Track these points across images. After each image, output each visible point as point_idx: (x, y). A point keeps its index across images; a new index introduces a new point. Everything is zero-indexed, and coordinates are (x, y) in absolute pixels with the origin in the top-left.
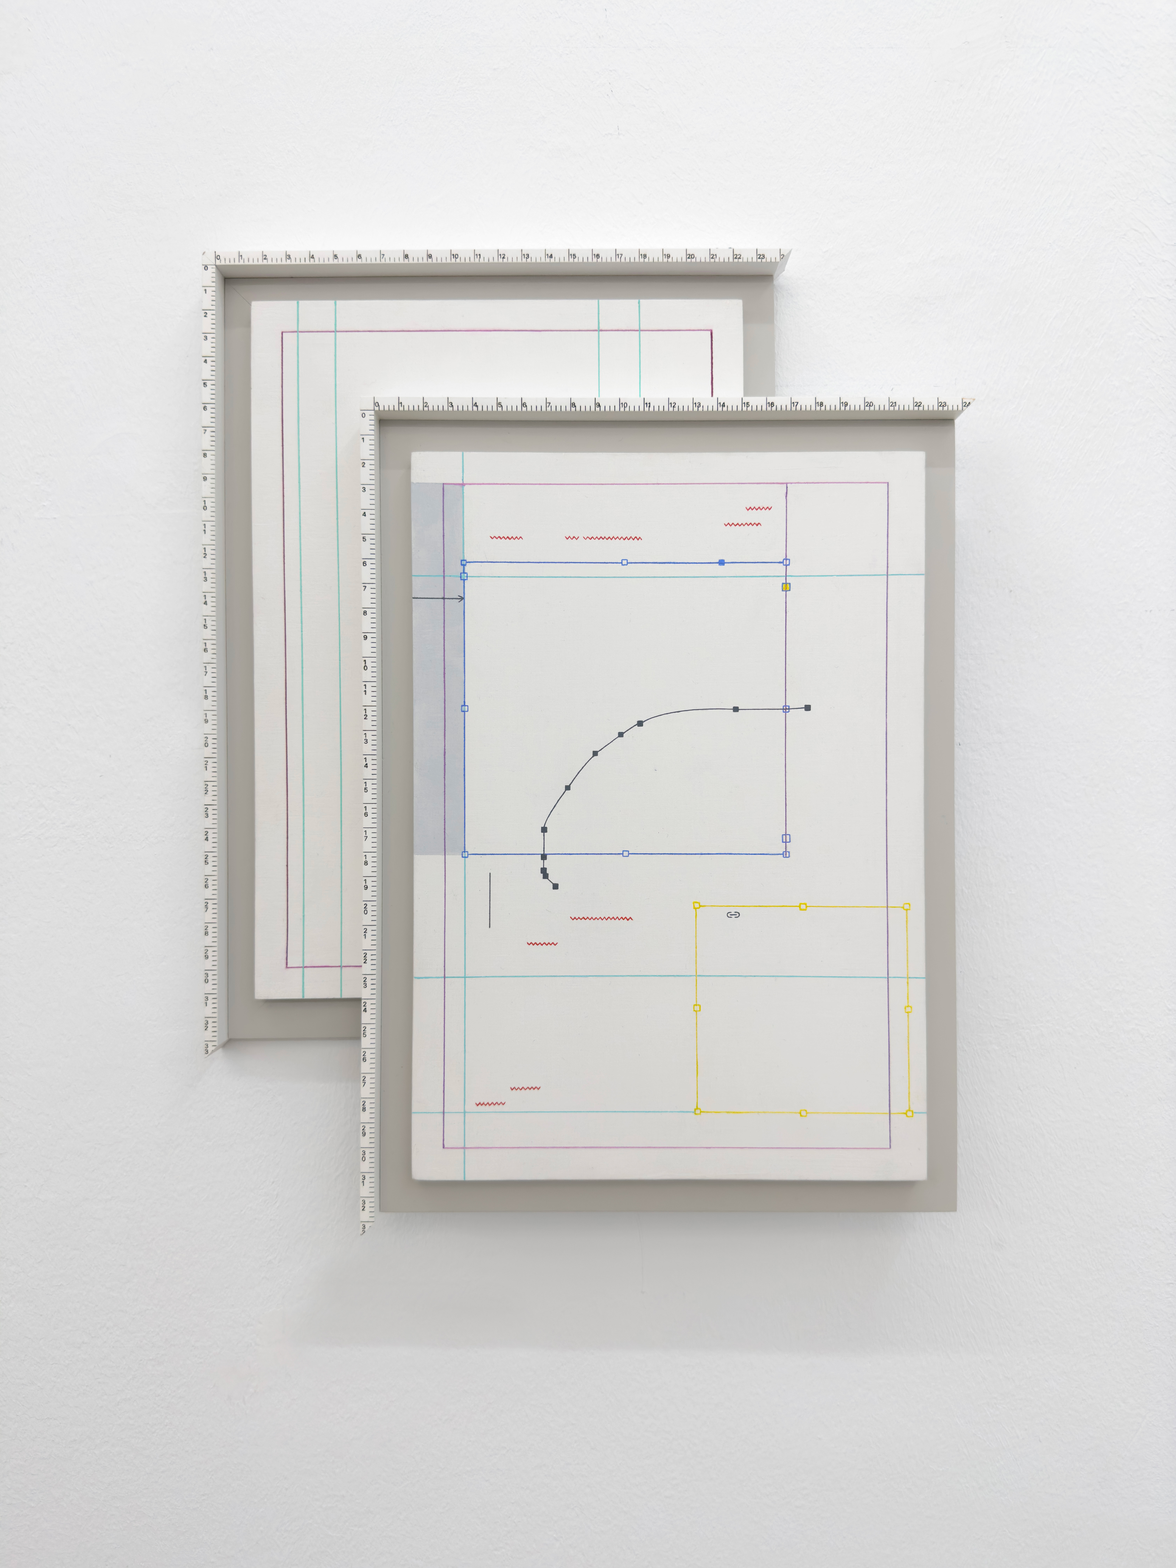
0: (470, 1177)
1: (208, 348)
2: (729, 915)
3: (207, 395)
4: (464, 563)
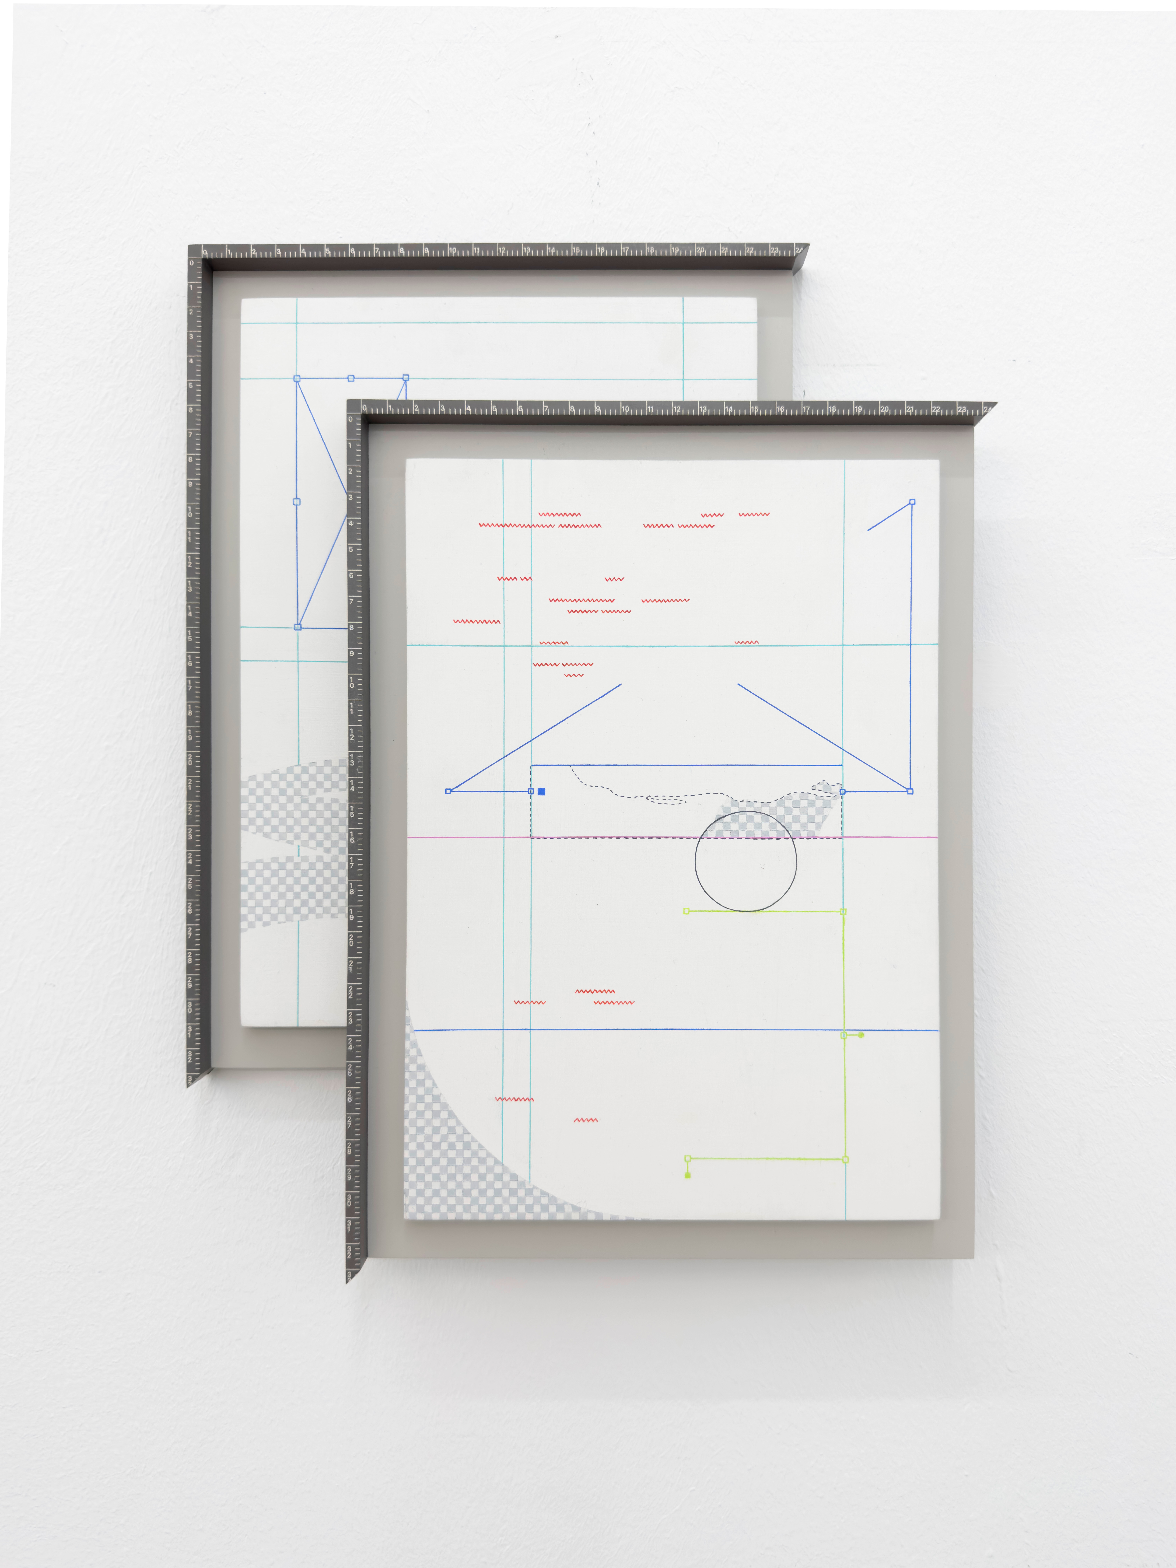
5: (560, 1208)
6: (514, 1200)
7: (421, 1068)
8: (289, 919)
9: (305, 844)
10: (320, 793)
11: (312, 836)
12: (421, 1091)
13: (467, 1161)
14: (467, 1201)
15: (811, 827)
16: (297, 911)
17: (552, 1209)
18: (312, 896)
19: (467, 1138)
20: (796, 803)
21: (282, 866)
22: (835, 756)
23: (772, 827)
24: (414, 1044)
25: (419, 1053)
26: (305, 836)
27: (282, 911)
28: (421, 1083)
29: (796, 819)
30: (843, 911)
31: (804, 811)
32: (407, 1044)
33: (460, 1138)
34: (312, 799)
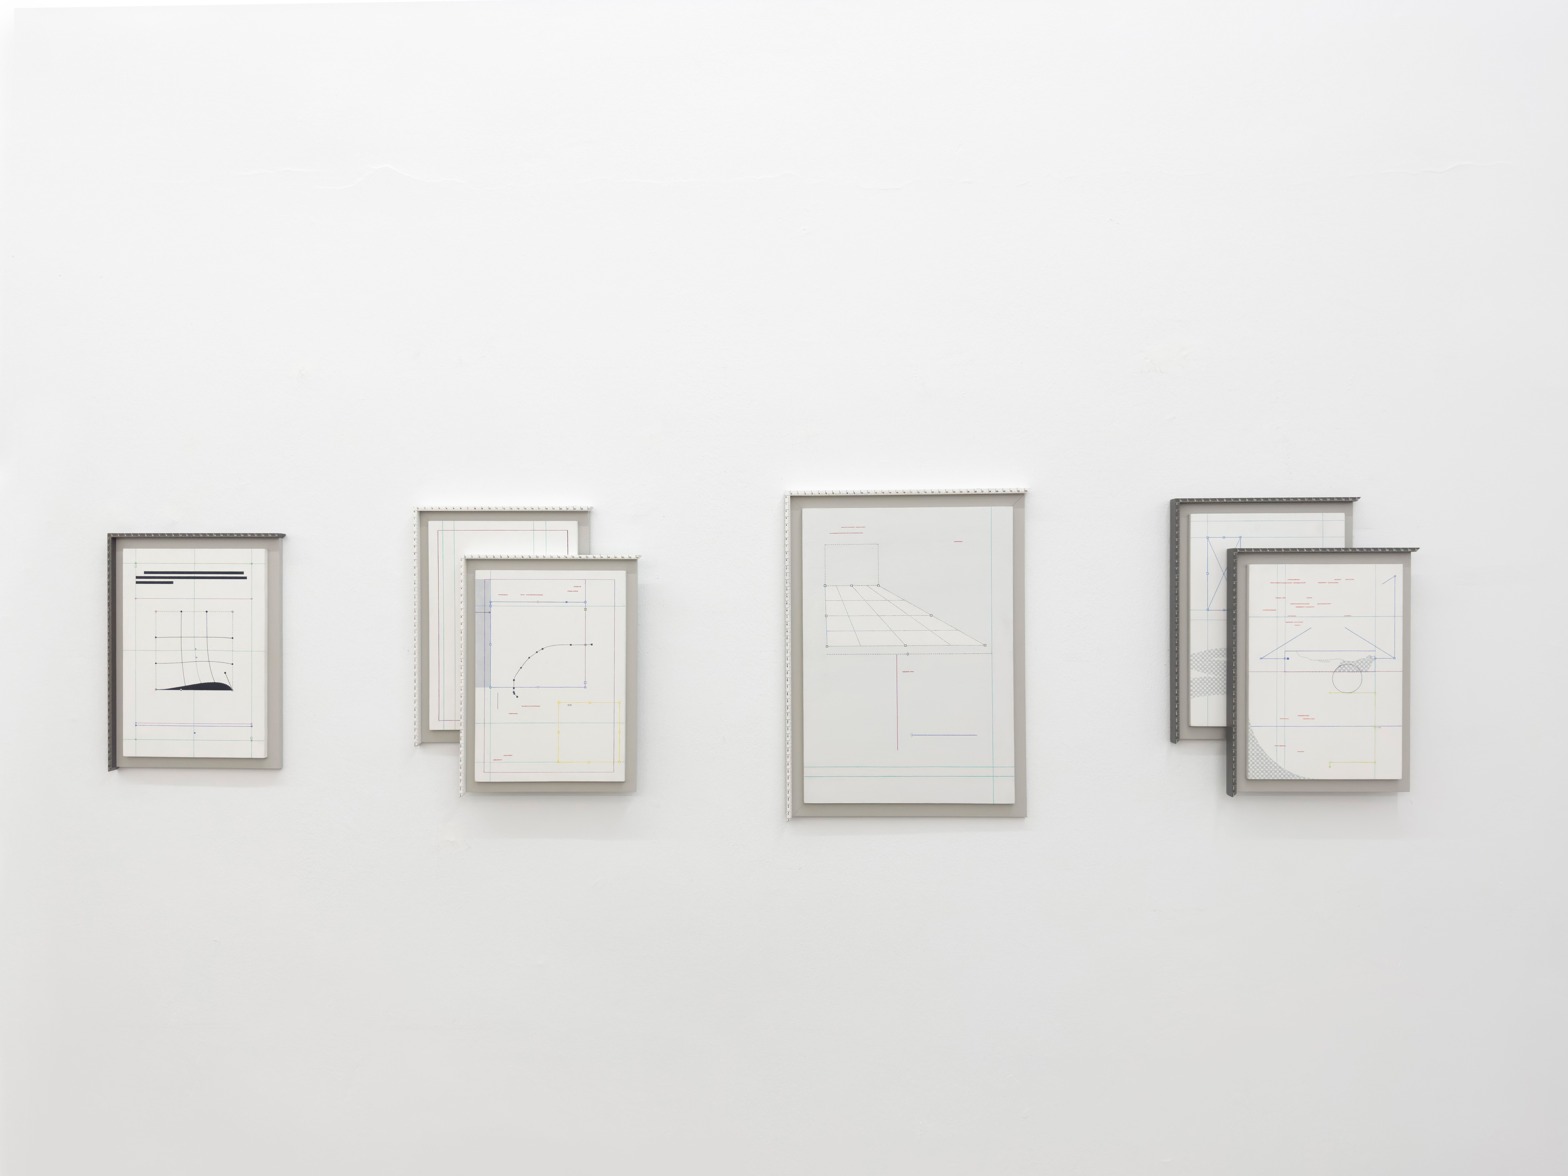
0: (492, 781)
1: (415, 536)
2: (568, 705)
3: (415, 550)
4: (491, 602)
5: (1293, 776)
6: (1280, 774)
7: (1254, 737)
8: (1205, 695)
9: (1209, 673)
10: (1214, 658)
11: (1212, 671)
12: (1253, 743)
13: (1267, 763)
14: (1267, 774)
15: (1366, 668)
16: (1207, 693)
17: (1291, 776)
18: (1212, 688)
19: (1267, 756)
20: (1362, 662)
21: (1203, 680)
22: (1373, 648)
23: (1355, 669)
24: (1251, 730)
25: (1253, 733)
26: (1209, 671)
27: (1203, 692)
28: (1253, 741)
29: (1362, 666)
30: (1375, 693)
31: (1364, 664)
32: (1249, 730)
33: (1265, 756)
34: (1212, 660)
